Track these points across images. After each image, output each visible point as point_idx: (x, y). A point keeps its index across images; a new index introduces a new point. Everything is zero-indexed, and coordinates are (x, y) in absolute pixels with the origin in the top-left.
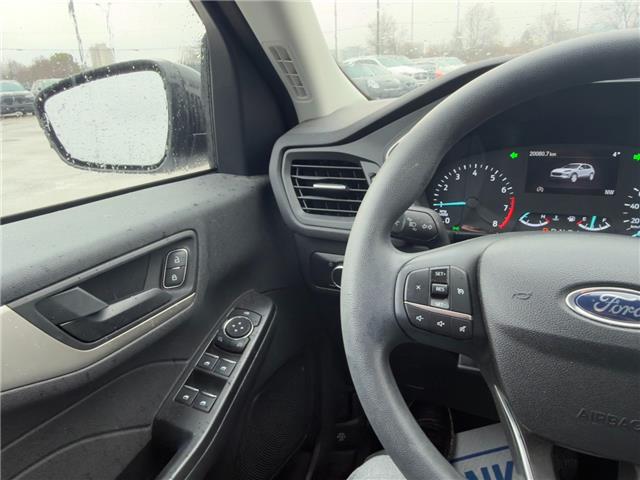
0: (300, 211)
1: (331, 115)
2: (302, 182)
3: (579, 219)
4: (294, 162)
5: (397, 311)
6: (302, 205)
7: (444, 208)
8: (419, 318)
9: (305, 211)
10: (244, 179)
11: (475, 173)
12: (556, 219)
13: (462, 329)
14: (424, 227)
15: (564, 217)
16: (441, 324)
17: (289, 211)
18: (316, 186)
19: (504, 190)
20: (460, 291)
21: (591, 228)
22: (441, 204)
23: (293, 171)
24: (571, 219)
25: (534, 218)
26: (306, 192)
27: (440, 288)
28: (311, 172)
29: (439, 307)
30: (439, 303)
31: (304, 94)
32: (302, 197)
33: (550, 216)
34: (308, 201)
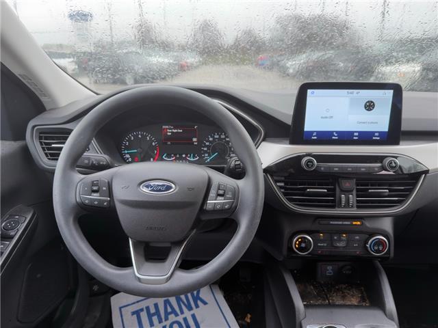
0: (45, 159)
1: (65, 106)
2: (46, 144)
3: (187, 155)
4: (40, 133)
5: (78, 200)
6: (47, 156)
7: (128, 153)
8: (87, 202)
9: (49, 159)
10: (13, 142)
11: (140, 136)
12: (178, 156)
13: (105, 204)
14: (101, 163)
15: (181, 155)
16: (96, 203)
17: (39, 160)
18: (53, 145)
19: (153, 144)
20: (104, 188)
21: (192, 159)
22: (126, 152)
23: (40, 138)
24: (184, 156)
25: (169, 156)
26: (49, 149)
27: (95, 188)
28: (52, 138)
29: (95, 196)
30: (95, 194)
31: (46, 96)
32: (47, 152)
33: (175, 155)
34: (50, 154)
